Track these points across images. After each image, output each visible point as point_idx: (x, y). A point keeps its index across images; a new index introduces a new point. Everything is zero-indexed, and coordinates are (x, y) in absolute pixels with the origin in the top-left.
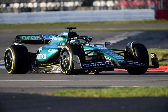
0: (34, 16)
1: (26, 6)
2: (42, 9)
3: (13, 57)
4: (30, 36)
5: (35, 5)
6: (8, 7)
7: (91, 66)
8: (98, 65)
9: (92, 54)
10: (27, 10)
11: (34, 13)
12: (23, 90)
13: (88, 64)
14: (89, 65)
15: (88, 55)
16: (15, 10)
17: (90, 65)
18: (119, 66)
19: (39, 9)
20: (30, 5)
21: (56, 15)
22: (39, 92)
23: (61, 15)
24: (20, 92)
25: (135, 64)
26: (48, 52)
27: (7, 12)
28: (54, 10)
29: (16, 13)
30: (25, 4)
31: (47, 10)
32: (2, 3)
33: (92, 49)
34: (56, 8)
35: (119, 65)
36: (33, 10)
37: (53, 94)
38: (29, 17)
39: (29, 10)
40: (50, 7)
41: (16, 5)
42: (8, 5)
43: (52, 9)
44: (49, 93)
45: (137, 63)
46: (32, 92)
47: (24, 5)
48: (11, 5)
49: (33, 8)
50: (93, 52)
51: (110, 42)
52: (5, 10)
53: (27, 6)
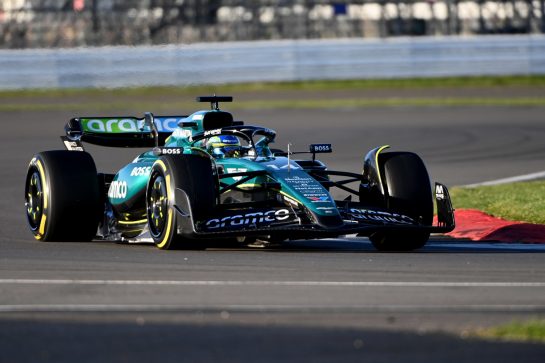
0: (436, 50)
1: (406, 15)
2: (465, 26)
3: (47, 190)
4: (115, 121)
5: (441, 11)
6: (341, 18)
7: (233, 223)
8: (254, 220)
9: (251, 184)
10: (408, 27)
11: (438, 38)
12: (391, 320)
13: (224, 219)
14: (228, 222)
15: (239, 186)
16: (367, 28)
17: (231, 220)
18: (316, 226)
19: (454, 25)
20: (421, 11)
21: (514, 49)
22: (450, 327)
23: (531, 49)
24: (381, 324)
25: (379, 218)
26: (132, 174)
27: (338, 34)
28: (508, 28)
29: (371, 40)
30: (402, 6)
31: (483, 28)
32: (319, 3)
33: (255, 168)
34: (516, 24)
35: (316, 222)
36: (432, 26)
37: (502, 333)
38: (416, 51)
39: (419, 27)
40: (495, 18)
41: (372, 11)
42: (340, 9)
43: (500, 25)
44: (487, 331)
45: (387, 216)
46: (424, 327)
47: (399, 11)
48: (353, 11)
49: (434, 20)
50: (255, 179)
51: (330, 146)
52: (331, 27)
53: (412, 14)
